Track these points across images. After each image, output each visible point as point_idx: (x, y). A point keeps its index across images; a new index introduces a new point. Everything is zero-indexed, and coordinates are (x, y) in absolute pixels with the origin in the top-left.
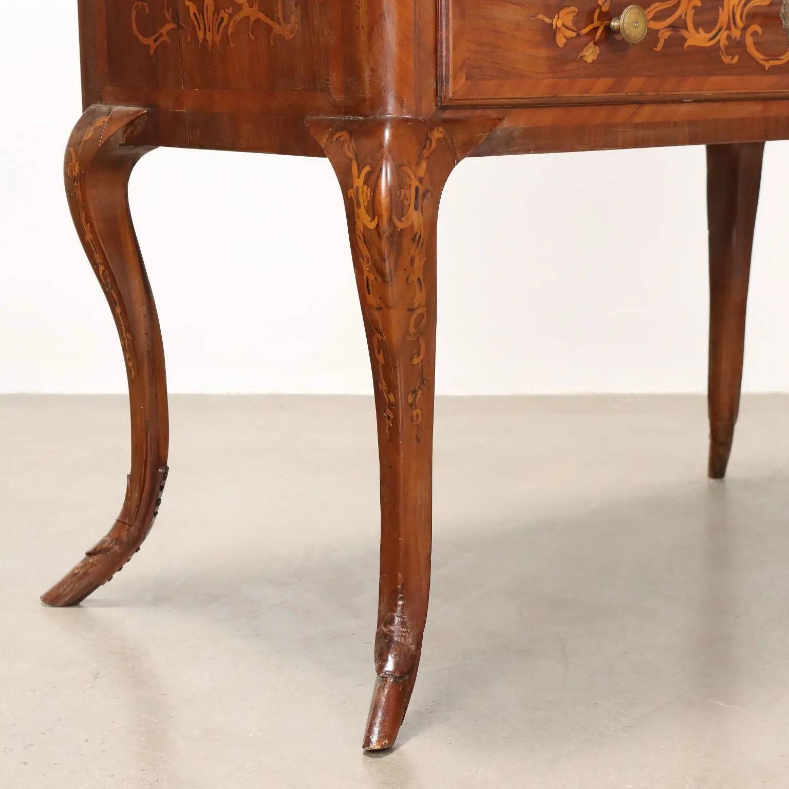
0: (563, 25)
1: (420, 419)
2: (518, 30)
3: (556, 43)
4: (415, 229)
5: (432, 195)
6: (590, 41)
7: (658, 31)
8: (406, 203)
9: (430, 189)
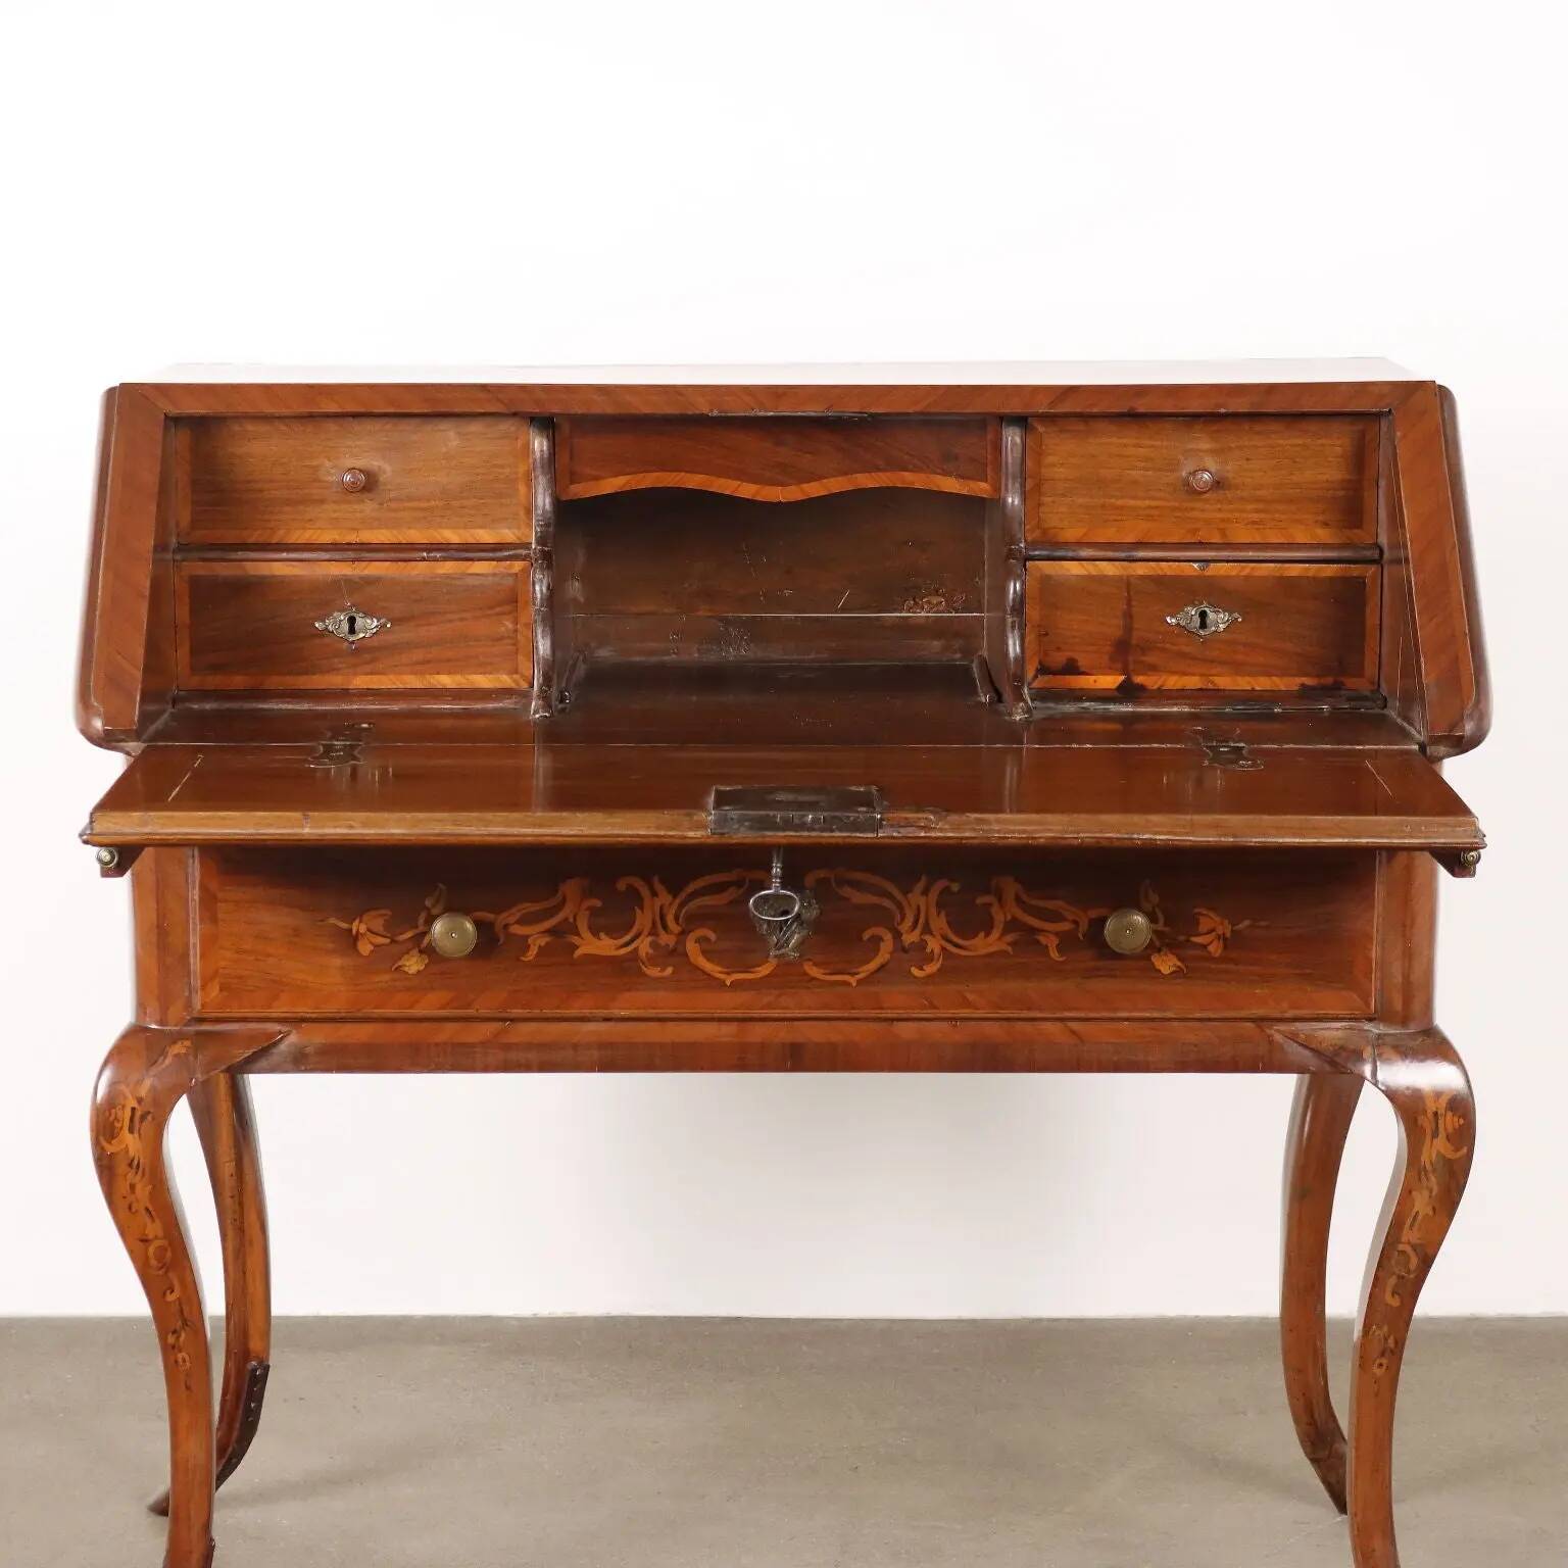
0: (369, 930)
1: (188, 1364)
2: (296, 936)
3: (357, 951)
4: (132, 1153)
5: (153, 1119)
6: (414, 948)
7: (528, 937)
8: (117, 1125)
9: (152, 1111)
